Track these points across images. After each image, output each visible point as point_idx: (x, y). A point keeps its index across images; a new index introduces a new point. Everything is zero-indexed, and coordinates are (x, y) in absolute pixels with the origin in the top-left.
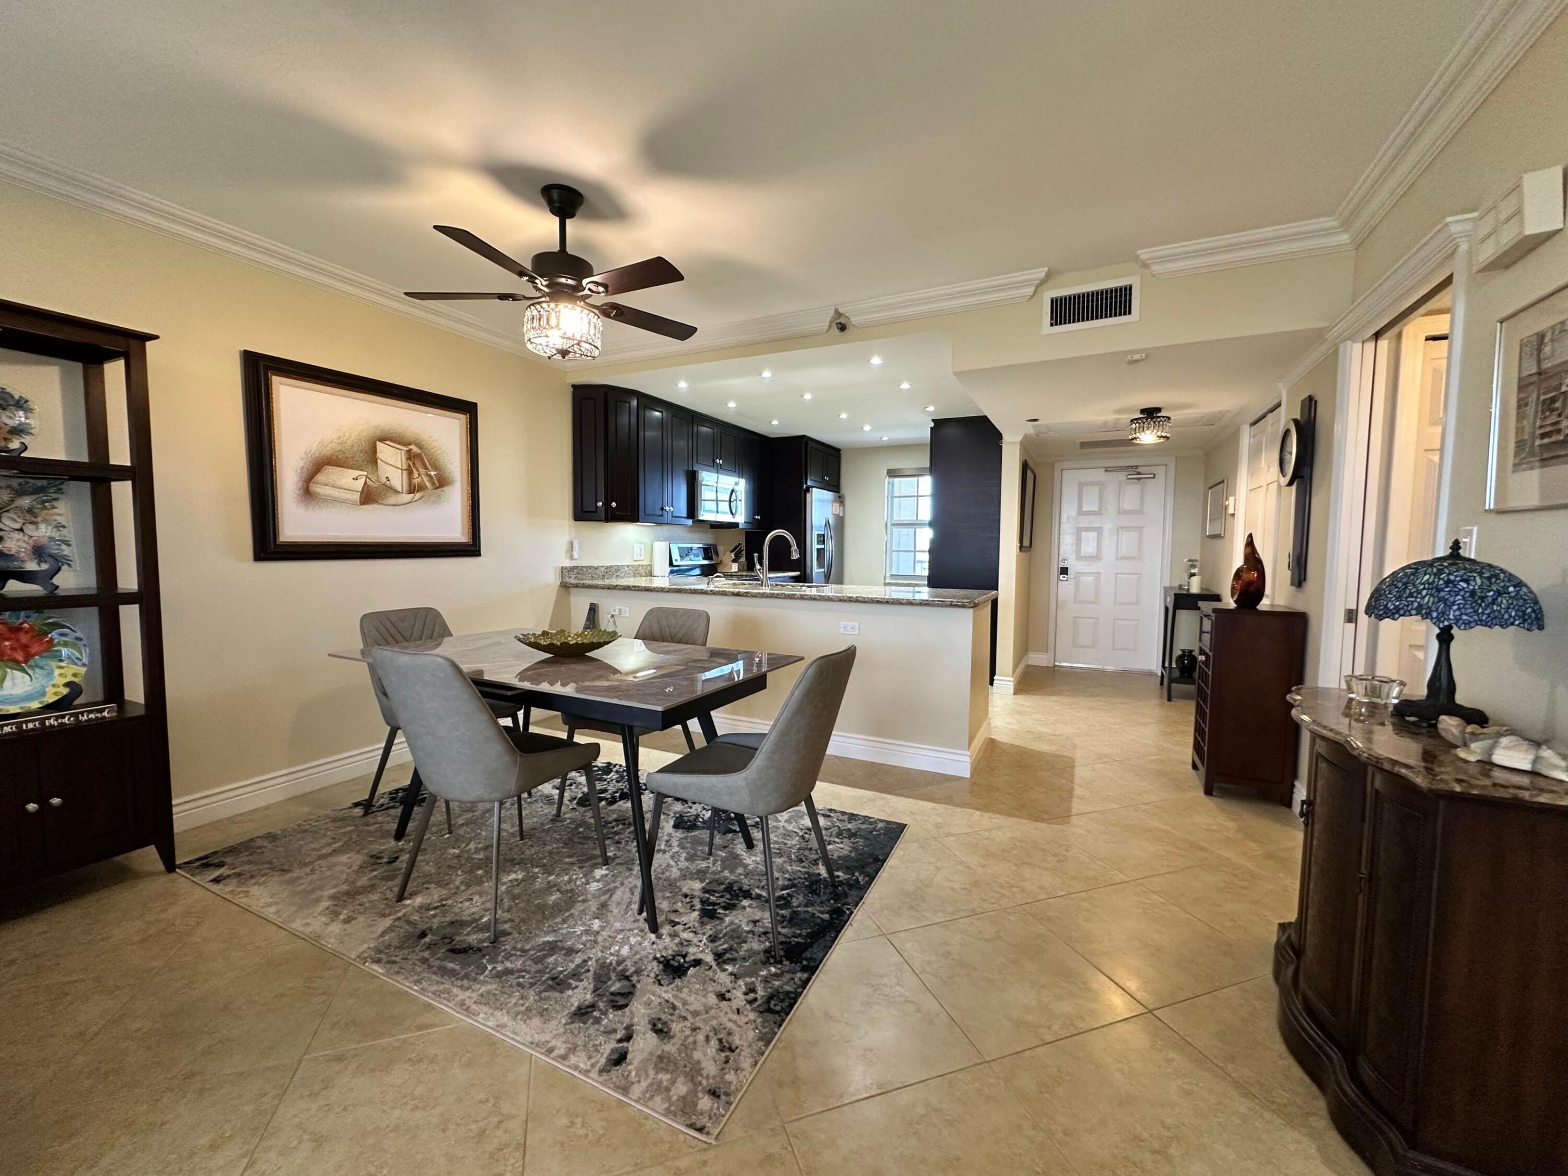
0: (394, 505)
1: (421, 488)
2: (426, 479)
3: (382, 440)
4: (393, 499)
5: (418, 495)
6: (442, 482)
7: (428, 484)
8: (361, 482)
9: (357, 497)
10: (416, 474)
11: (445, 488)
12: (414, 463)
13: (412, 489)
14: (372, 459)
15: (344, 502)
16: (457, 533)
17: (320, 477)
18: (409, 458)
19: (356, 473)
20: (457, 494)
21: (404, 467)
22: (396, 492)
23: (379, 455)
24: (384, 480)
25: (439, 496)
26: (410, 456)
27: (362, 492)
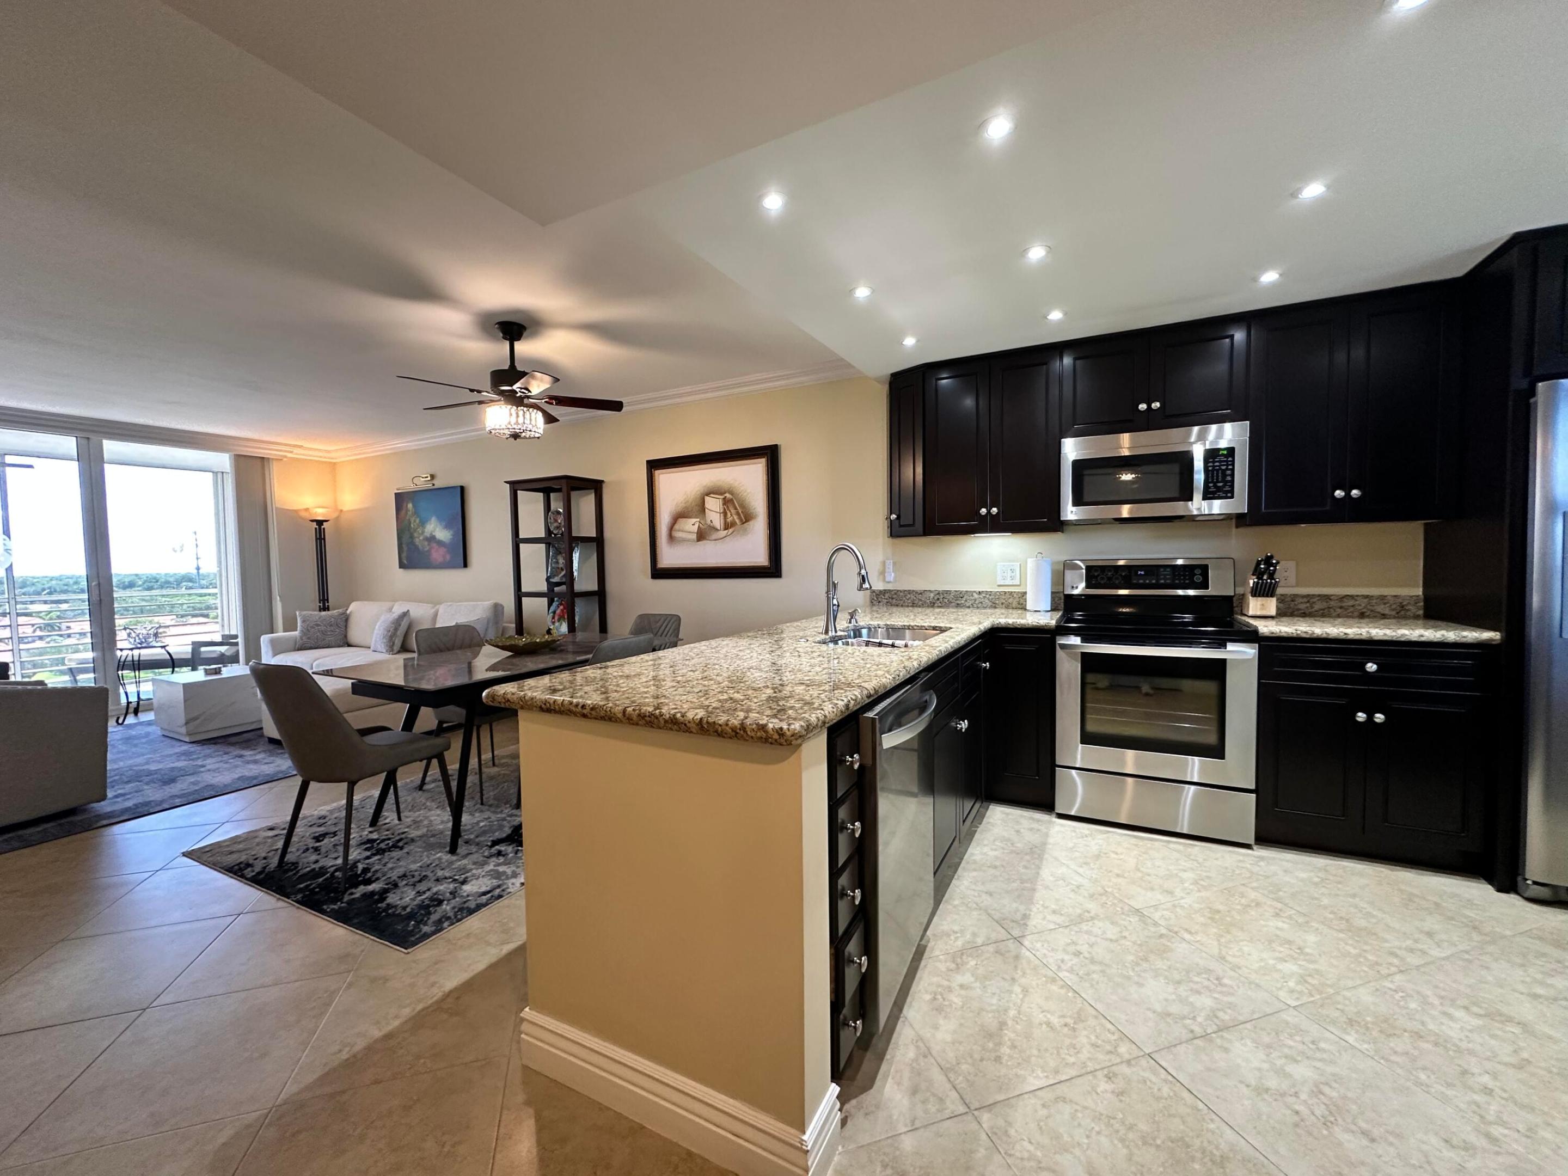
0: (716, 540)
1: (733, 524)
2: (735, 517)
3: (708, 494)
4: (714, 536)
5: (731, 530)
6: (747, 517)
7: (737, 521)
8: (697, 526)
9: (694, 536)
10: (729, 515)
11: (751, 523)
12: (728, 507)
13: (727, 527)
14: (701, 509)
15: (689, 540)
16: (760, 558)
17: (676, 527)
18: (724, 504)
19: (694, 520)
20: (760, 526)
21: (722, 511)
22: (717, 530)
23: (707, 505)
24: (709, 522)
25: (745, 530)
26: (726, 502)
27: (697, 533)
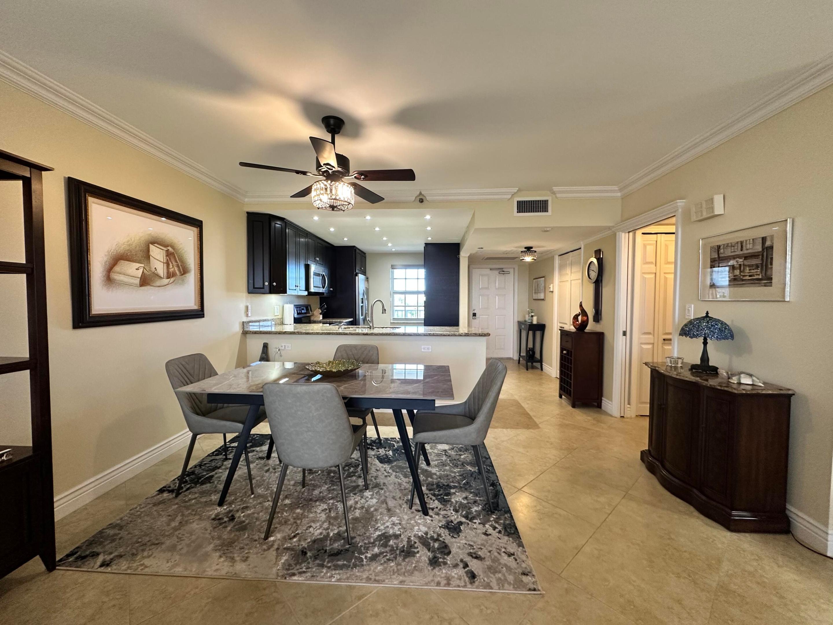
0: (159, 286)
1: (174, 275)
2: (176, 269)
3: (153, 243)
4: (158, 283)
5: (172, 280)
6: (184, 271)
7: (178, 272)
8: (141, 271)
9: (137, 281)
10: (171, 266)
11: (186, 275)
12: (170, 259)
13: (169, 276)
14: (147, 256)
15: (130, 285)
16: (192, 304)
17: (117, 268)
18: (167, 256)
19: (138, 265)
20: (192, 278)
21: (165, 262)
22: (161, 278)
23: (151, 253)
24: (153, 270)
25: (183, 280)
26: (169, 254)
27: (141, 278)
